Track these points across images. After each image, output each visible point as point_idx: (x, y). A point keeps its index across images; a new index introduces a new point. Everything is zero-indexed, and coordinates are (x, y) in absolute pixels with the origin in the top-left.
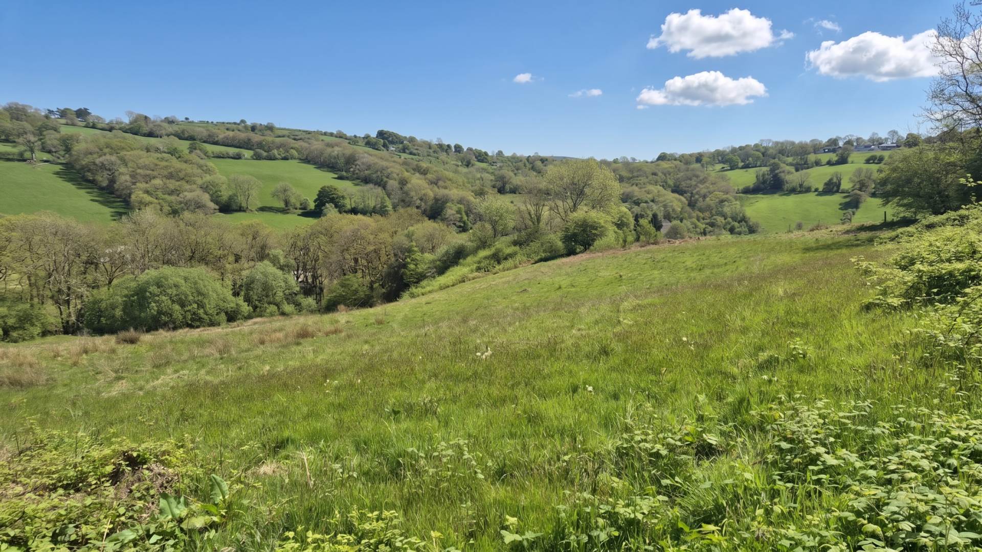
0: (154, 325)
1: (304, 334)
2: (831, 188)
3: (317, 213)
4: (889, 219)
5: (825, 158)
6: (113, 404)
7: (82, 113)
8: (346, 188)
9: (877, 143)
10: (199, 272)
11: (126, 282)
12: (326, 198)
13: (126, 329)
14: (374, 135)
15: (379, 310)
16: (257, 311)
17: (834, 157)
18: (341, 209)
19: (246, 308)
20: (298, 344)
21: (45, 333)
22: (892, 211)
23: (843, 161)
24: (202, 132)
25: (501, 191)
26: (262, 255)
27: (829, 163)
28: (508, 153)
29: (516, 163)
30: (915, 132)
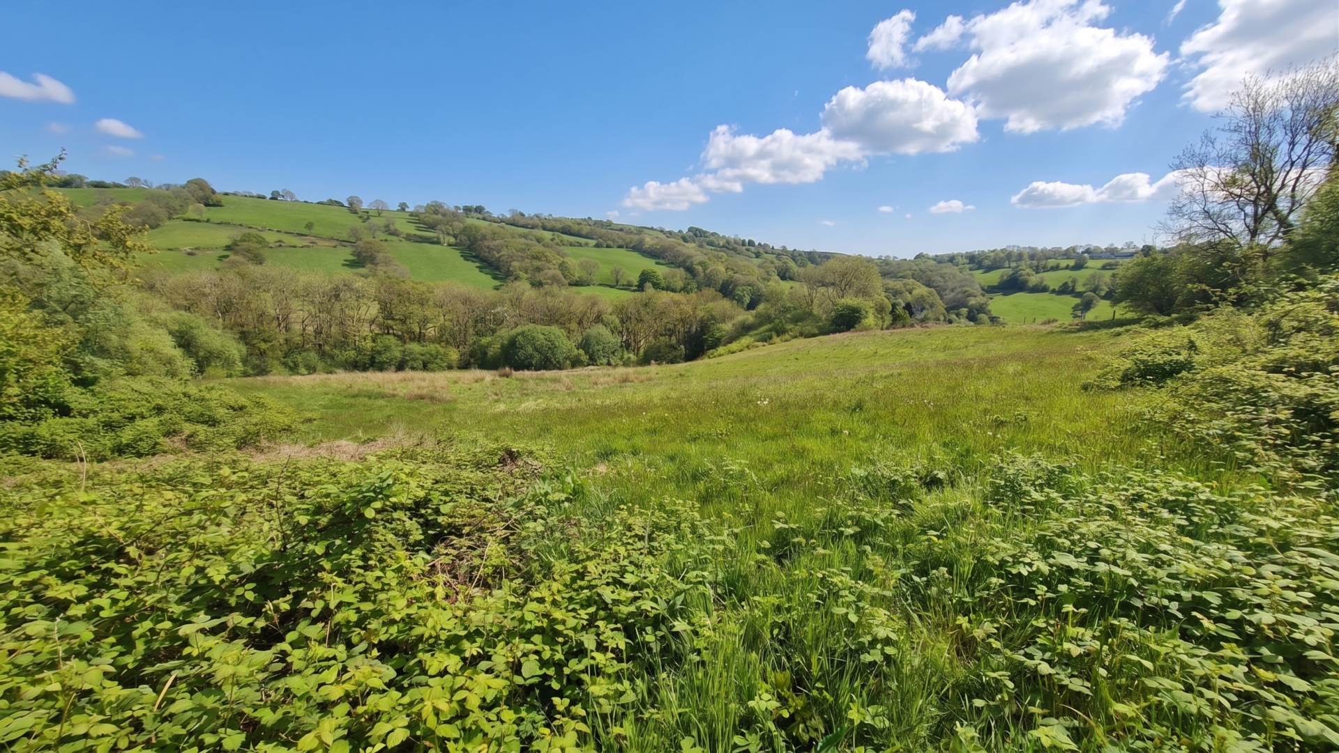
0: (519, 366)
1: (625, 380)
2: (1065, 290)
3: (641, 288)
4: (1118, 316)
5: (1064, 263)
6: (497, 417)
7: (479, 210)
8: (661, 271)
9: (1112, 252)
10: (555, 329)
11: (505, 333)
12: (645, 278)
13: (504, 366)
14: (685, 231)
15: (682, 366)
16: (593, 360)
17: (1072, 263)
18: (656, 286)
19: (585, 358)
20: (621, 387)
21: (450, 368)
22: (1121, 312)
23: (1079, 266)
24: (559, 226)
25: (783, 278)
26: (599, 319)
27: (1067, 268)
28: (790, 248)
29: (794, 256)
30: (1150, 243)
